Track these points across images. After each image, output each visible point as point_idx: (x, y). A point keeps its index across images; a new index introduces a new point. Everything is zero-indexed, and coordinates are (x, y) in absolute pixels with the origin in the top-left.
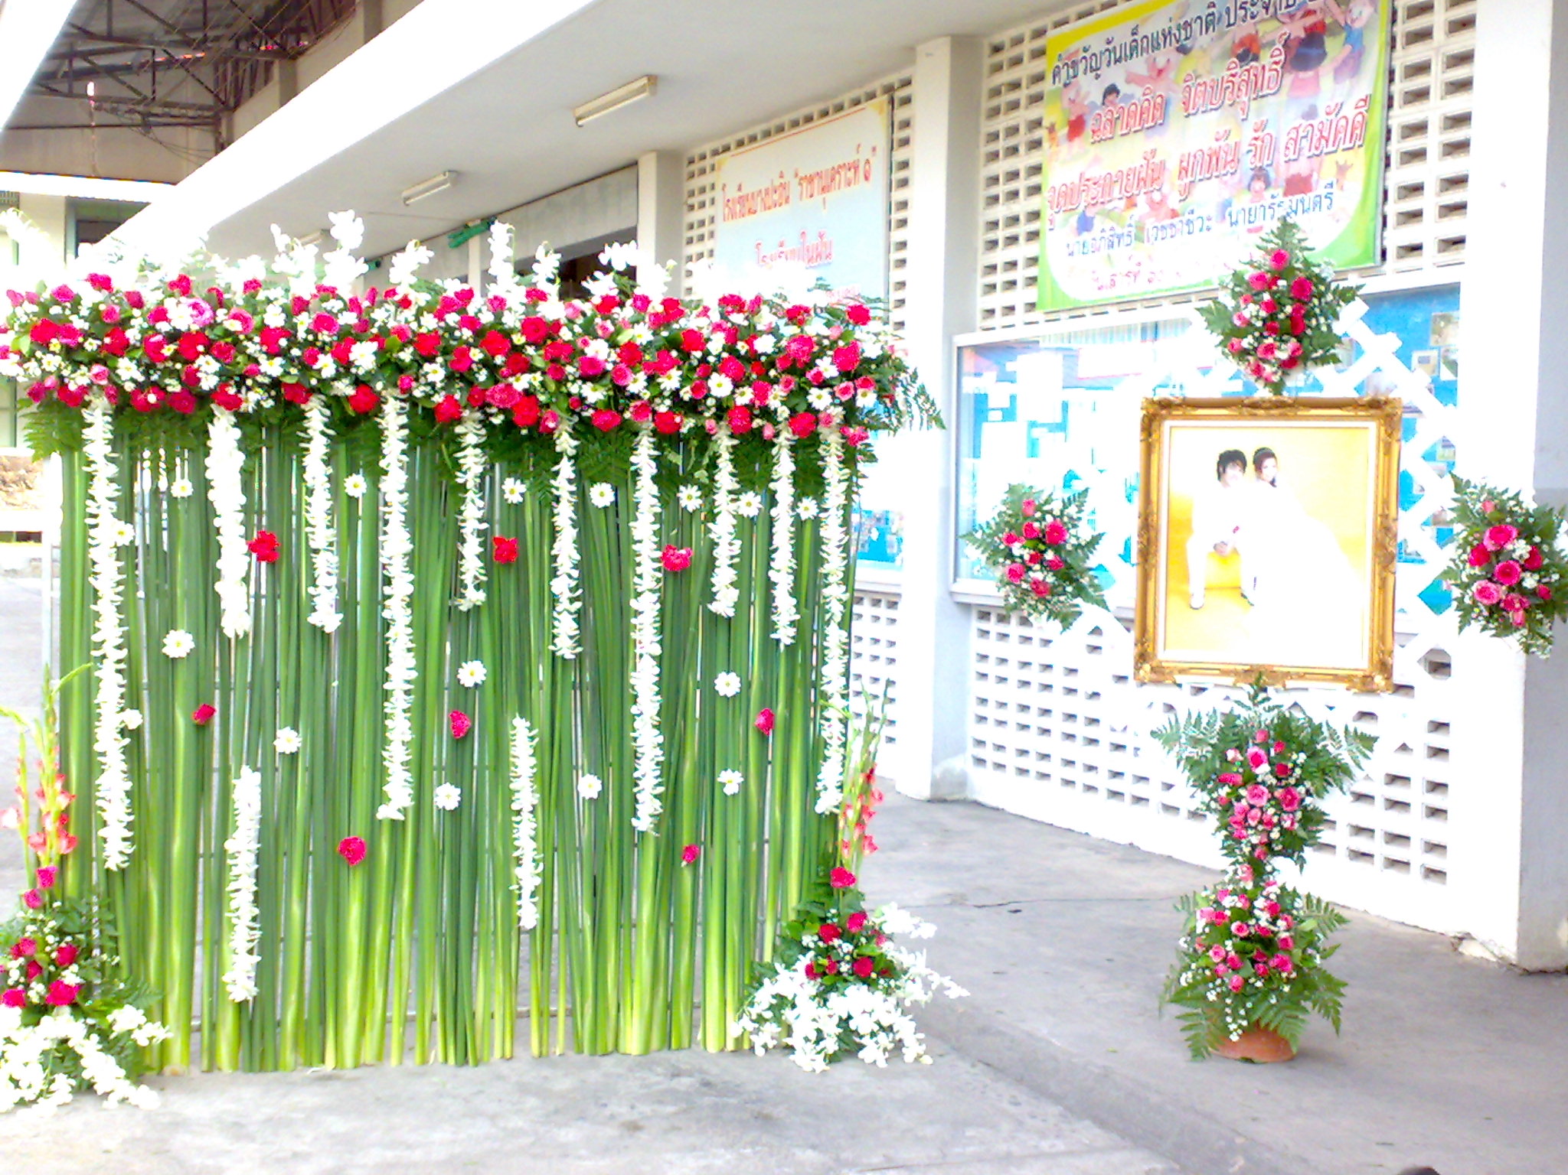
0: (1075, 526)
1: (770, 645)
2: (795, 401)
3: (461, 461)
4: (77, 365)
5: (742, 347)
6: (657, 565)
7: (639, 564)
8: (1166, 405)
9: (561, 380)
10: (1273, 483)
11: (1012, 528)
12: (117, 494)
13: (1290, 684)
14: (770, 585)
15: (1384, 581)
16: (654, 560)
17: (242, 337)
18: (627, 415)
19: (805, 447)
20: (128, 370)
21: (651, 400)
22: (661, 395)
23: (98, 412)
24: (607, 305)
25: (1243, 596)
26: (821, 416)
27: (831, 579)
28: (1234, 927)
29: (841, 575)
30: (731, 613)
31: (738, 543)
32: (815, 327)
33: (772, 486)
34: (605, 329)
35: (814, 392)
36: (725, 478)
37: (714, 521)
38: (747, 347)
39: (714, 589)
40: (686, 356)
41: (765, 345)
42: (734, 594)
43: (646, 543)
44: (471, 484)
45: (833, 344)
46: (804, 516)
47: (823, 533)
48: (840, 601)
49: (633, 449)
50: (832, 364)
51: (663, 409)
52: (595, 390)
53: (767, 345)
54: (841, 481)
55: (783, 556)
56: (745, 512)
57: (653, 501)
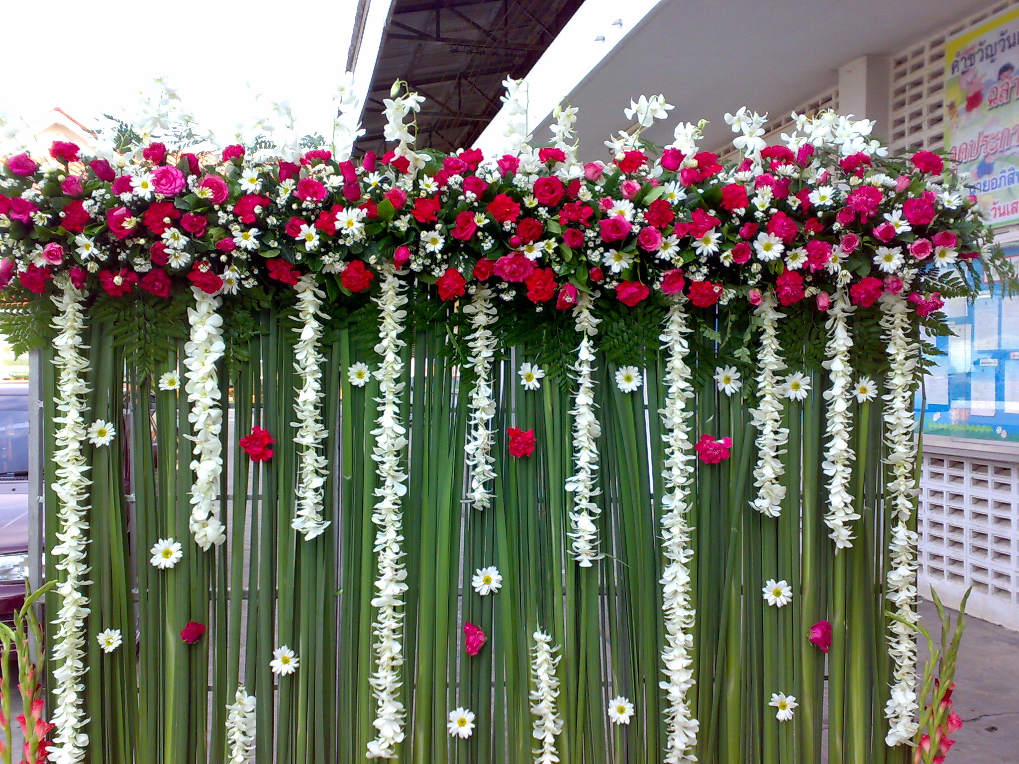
1: (824, 548)
2: (855, 264)
3: (471, 344)
5: (793, 202)
6: (686, 458)
7: (668, 457)
9: (580, 249)
12: (84, 390)
14: (823, 480)
16: (686, 453)
17: (215, 206)
18: (657, 286)
19: (862, 319)
20: (88, 248)
21: (685, 267)
22: (696, 262)
23: (68, 299)
24: (632, 161)
26: (889, 280)
27: (898, 472)
29: (909, 467)
30: (776, 512)
31: (786, 431)
32: (879, 179)
33: (825, 364)
34: (628, 186)
35: (882, 251)
36: (769, 358)
37: (756, 407)
38: (799, 202)
39: (756, 485)
40: (725, 214)
41: (821, 197)
42: (780, 490)
43: (676, 431)
44: (479, 369)
45: (900, 196)
46: (861, 398)
47: (887, 418)
48: (907, 496)
49: (662, 328)
50: (901, 219)
51: (699, 278)
52: (619, 258)
53: (823, 198)
54: (906, 358)
55: (839, 446)
56: (792, 394)
57: (685, 385)
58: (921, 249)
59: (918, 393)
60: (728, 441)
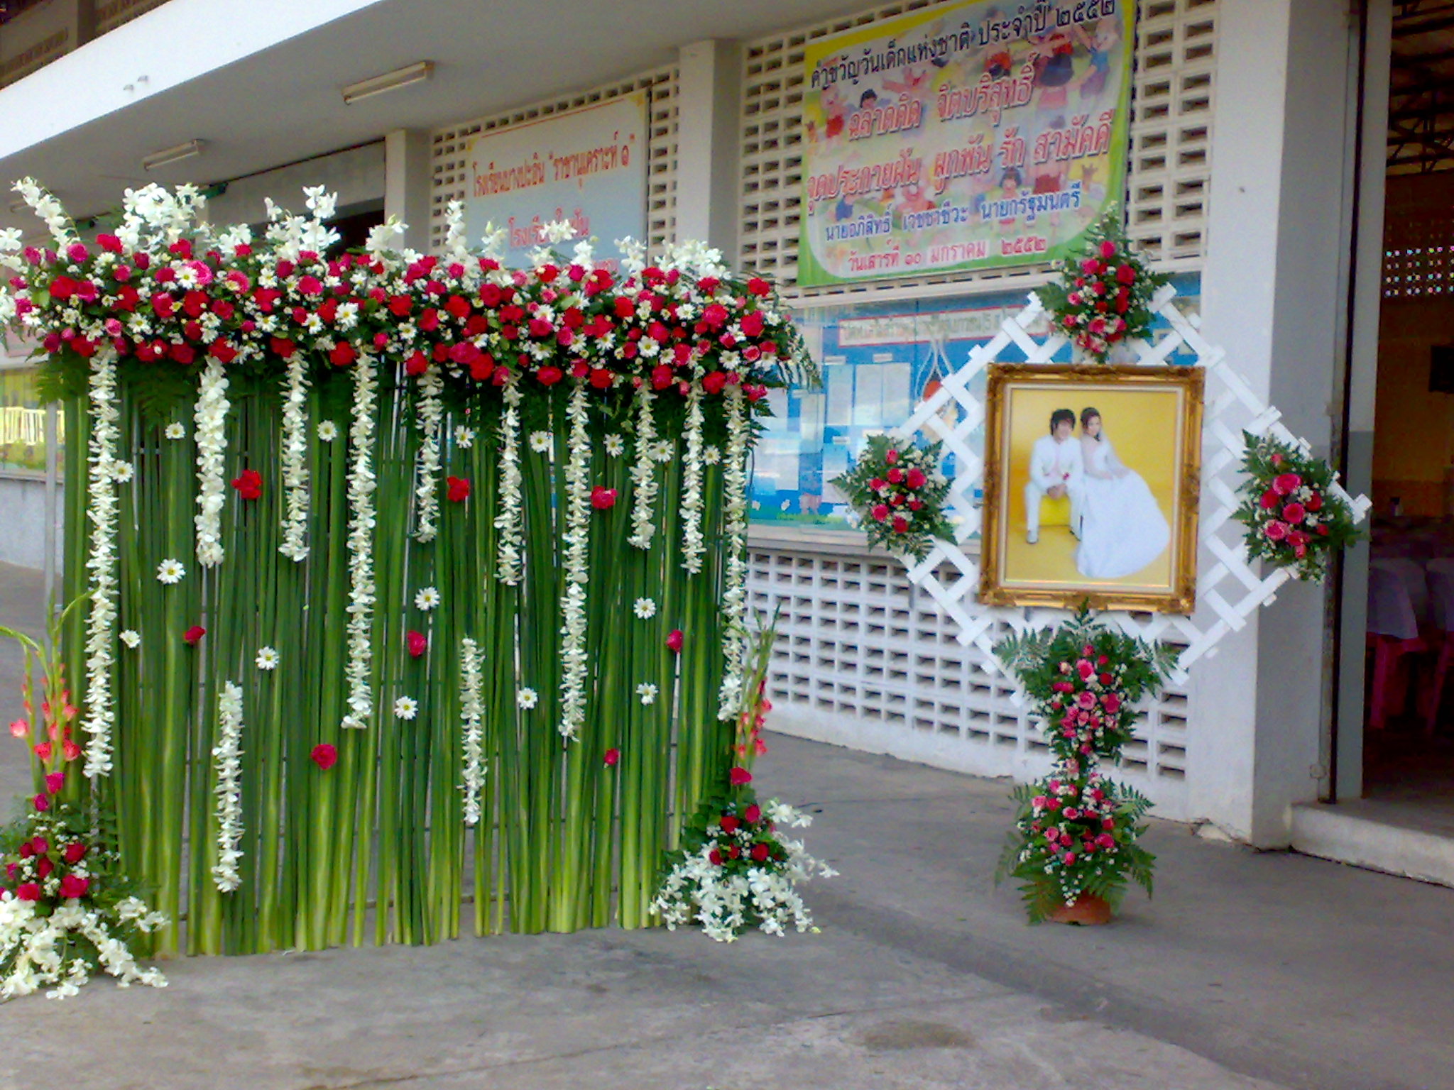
1: (679, 574)
2: (708, 361)
3: (422, 410)
4: (92, 319)
5: (666, 314)
6: (585, 504)
7: (571, 502)
8: (1009, 370)
9: (514, 341)
10: (1097, 437)
11: (877, 473)
12: (117, 436)
14: (681, 522)
15: (1189, 518)
16: (583, 499)
17: (238, 296)
18: (569, 372)
19: (712, 402)
20: (139, 325)
21: (589, 358)
22: (597, 355)
23: (105, 361)
24: (551, 273)
25: (1072, 532)
26: (730, 374)
27: (734, 517)
28: (1065, 811)
29: (741, 514)
30: (647, 546)
31: (655, 485)
32: (726, 299)
33: (684, 435)
34: (547, 294)
35: (726, 353)
36: (646, 428)
37: (635, 465)
38: (670, 314)
39: (634, 525)
40: (618, 321)
41: (685, 312)
42: (651, 528)
43: (577, 484)
44: (429, 431)
45: (740, 313)
46: (708, 462)
47: (727, 477)
48: (740, 536)
49: (569, 402)
50: (740, 330)
51: (599, 367)
52: (541, 349)
53: (686, 313)
54: (742, 432)
55: (693, 497)
56: (660, 457)
57: (585, 447)
58: (752, 354)
59: (749, 459)
60: (614, 493)
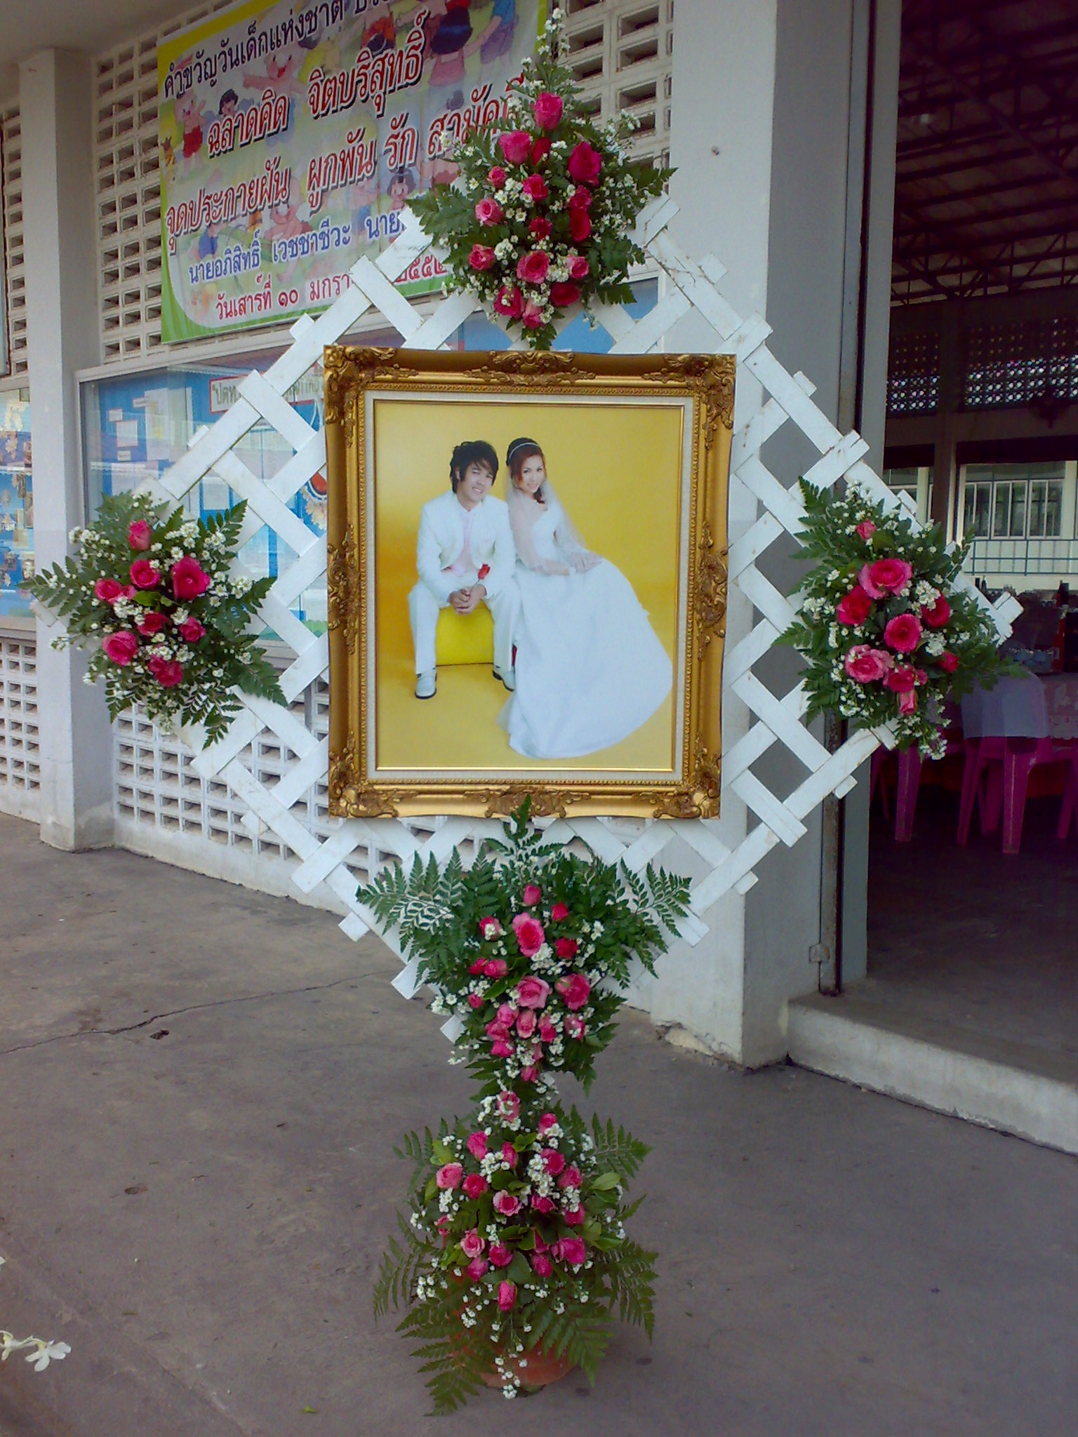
0: (222, 568)
10: (538, 496)
11: (111, 568)
13: (572, 811)
15: (706, 646)
25: (498, 677)
28: (497, 1199)
